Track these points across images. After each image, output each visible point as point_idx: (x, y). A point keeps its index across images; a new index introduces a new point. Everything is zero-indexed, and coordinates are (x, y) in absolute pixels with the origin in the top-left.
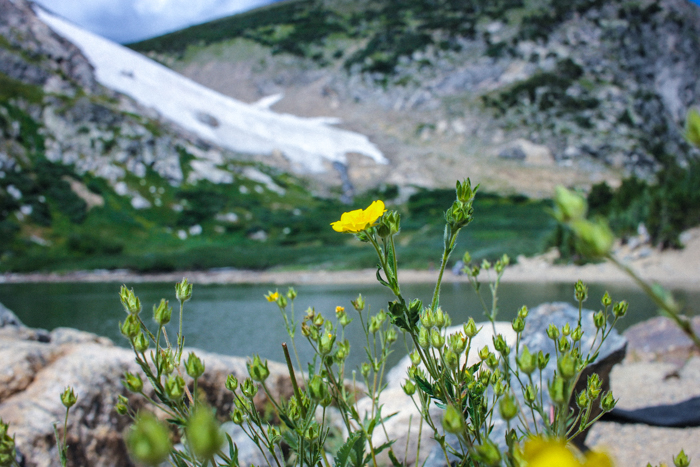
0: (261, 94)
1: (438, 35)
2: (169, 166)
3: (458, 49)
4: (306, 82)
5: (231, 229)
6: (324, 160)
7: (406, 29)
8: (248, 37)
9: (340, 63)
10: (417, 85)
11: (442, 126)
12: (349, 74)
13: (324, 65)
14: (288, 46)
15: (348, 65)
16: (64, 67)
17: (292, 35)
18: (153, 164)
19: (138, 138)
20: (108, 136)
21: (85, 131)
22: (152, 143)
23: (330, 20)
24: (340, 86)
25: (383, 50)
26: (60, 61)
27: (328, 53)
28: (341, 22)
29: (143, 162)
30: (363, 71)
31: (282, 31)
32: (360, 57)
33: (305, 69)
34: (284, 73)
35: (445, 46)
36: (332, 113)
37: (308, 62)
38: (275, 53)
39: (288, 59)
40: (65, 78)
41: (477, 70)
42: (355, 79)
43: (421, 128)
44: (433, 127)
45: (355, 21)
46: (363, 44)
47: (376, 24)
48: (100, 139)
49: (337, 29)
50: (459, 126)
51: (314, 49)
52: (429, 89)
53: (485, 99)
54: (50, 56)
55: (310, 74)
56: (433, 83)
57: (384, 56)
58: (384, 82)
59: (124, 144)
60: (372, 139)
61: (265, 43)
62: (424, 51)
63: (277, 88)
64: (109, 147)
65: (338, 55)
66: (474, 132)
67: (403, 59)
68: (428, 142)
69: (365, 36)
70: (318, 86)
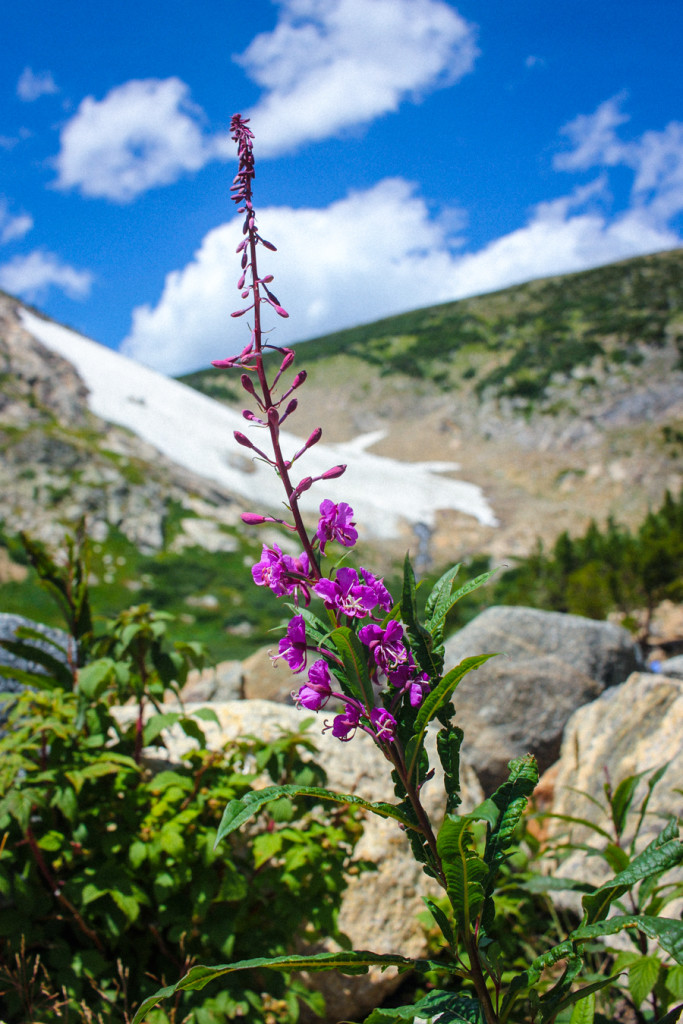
0: (357, 431)
1: (610, 343)
2: (144, 526)
3: (637, 361)
4: (423, 413)
5: (204, 618)
6: (402, 520)
7: (567, 336)
8: (354, 354)
9: (468, 386)
10: (574, 413)
11: (594, 470)
12: (481, 401)
13: (447, 389)
14: (405, 365)
15: (480, 389)
16: (38, 391)
17: (413, 350)
18: (120, 522)
19: (103, 486)
20: (61, 483)
21: (30, 475)
22: (124, 493)
23: (468, 327)
24: (466, 418)
25: (531, 366)
26: (32, 382)
27: (455, 372)
28: (481, 330)
29: (106, 520)
30: (500, 395)
31: (400, 344)
32: (498, 377)
33: (420, 394)
34: (394, 402)
35: (619, 357)
36: (449, 457)
37: (427, 385)
38: (384, 374)
39: (400, 381)
40: (33, 405)
41: (662, 390)
42: (488, 406)
43: (562, 474)
44: (580, 473)
45: (500, 328)
46: (505, 358)
47: (528, 331)
48: (49, 487)
49: (475, 339)
50: (618, 471)
51: (437, 367)
52: (591, 419)
53: (667, 431)
54: (20, 376)
55: (429, 402)
56: (598, 411)
57: (532, 374)
58: (527, 411)
59: (81, 494)
60: (487, 491)
61: (375, 361)
62: (588, 365)
63: (379, 422)
64: (58, 498)
65: (470, 374)
66: (638, 479)
67: (559, 378)
68: (568, 494)
69: (510, 347)
70: (435, 419)
